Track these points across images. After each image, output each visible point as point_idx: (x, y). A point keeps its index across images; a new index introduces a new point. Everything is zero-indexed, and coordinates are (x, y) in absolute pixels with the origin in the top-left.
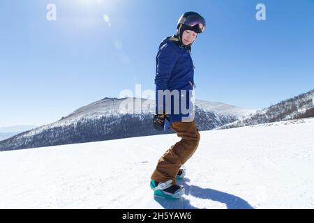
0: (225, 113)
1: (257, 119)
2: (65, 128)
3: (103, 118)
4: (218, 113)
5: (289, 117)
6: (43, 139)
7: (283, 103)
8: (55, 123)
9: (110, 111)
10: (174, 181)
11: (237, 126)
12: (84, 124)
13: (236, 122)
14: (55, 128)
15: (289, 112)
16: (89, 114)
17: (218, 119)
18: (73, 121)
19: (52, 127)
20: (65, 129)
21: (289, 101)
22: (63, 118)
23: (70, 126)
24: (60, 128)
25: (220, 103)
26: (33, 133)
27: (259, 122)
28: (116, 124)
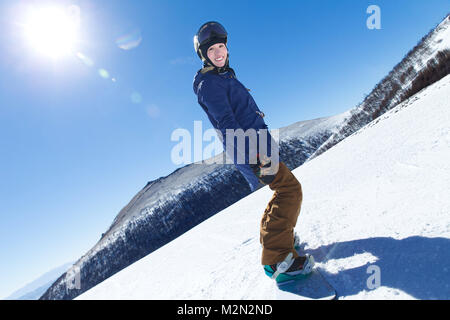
0: (313, 132)
1: (356, 122)
2: (112, 246)
3: (157, 211)
4: (303, 137)
5: (394, 101)
6: (89, 275)
7: (379, 86)
8: (96, 246)
9: (161, 198)
10: (295, 254)
11: (335, 143)
12: (135, 230)
13: (331, 138)
14: (98, 254)
15: (392, 95)
16: (135, 213)
17: (306, 144)
18: (120, 233)
19: (94, 254)
20: (112, 249)
21: (384, 81)
22: (103, 235)
23: (117, 242)
24: (105, 250)
25: (299, 123)
27: (361, 125)
28: (178, 211)
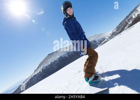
0: (100, 38)
1: (114, 35)
2: (38, 74)
3: (51, 63)
4: (97, 40)
5: (126, 28)
6: (31, 82)
7: (121, 23)
8: (33, 74)
9: (53, 59)
12: (45, 69)
13: (106, 40)
14: (34, 76)
15: (125, 26)
16: (45, 64)
17: (98, 42)
18: (40, 70)
19: (32, 76)
21: (123, 21)
22: (35, 70)
23: (39, 72)
24: (36, 75)
25: (96, 35)
26: (26, 82)
28: (58, 63)
